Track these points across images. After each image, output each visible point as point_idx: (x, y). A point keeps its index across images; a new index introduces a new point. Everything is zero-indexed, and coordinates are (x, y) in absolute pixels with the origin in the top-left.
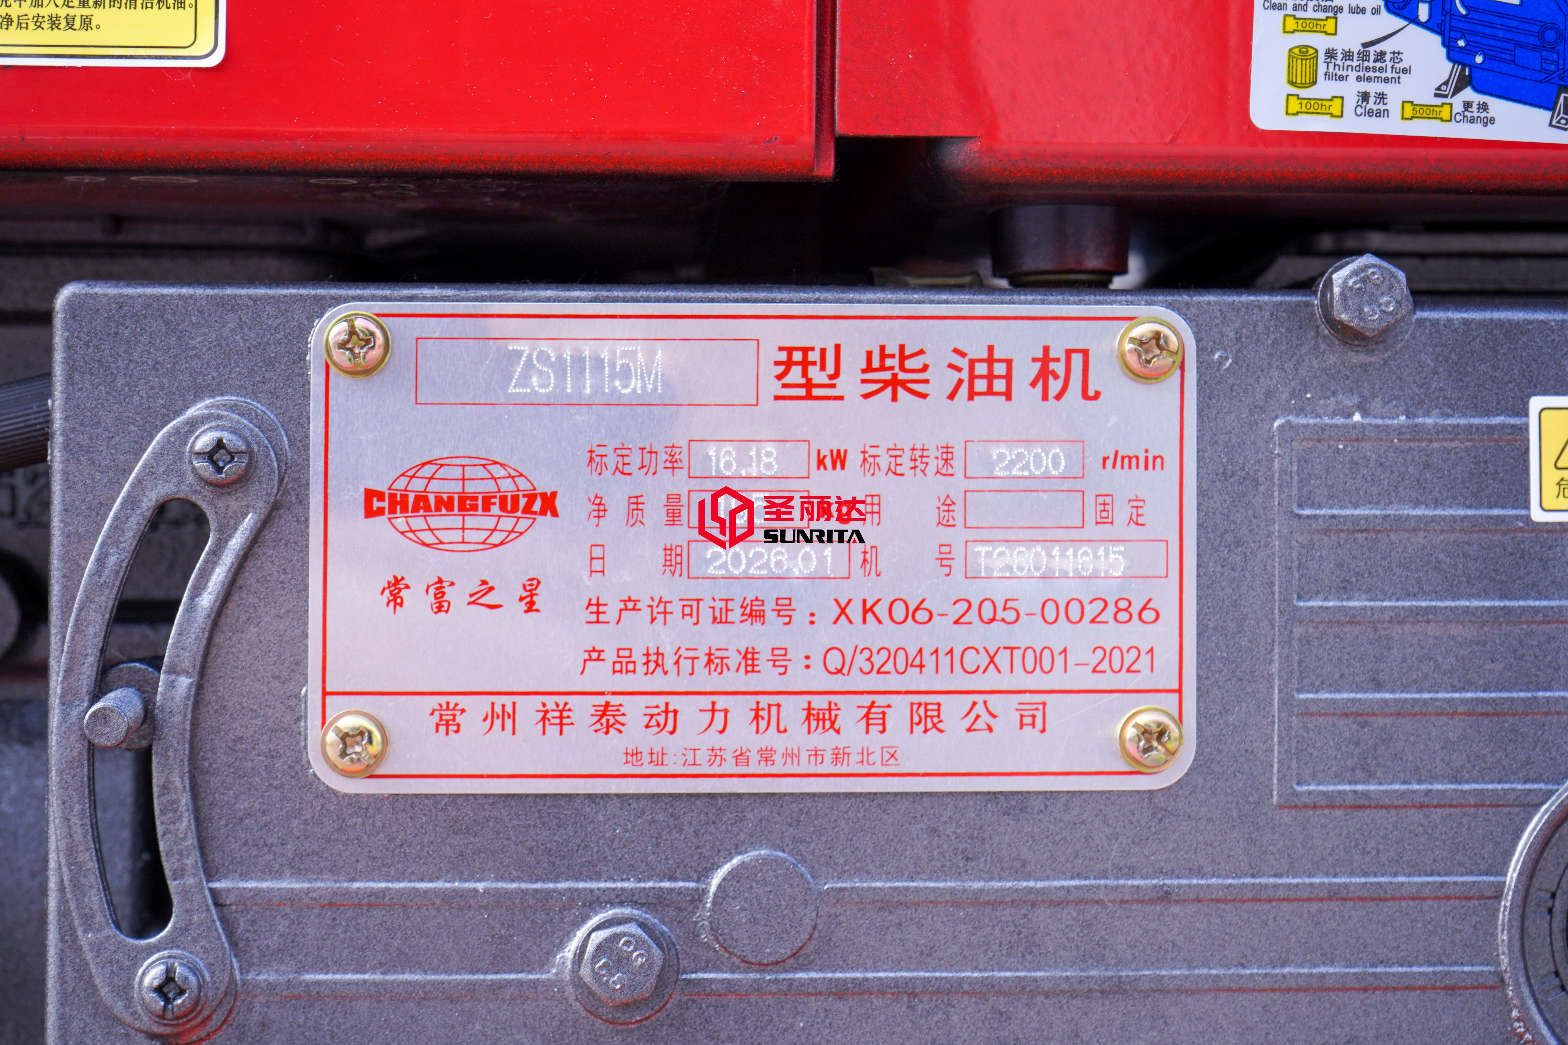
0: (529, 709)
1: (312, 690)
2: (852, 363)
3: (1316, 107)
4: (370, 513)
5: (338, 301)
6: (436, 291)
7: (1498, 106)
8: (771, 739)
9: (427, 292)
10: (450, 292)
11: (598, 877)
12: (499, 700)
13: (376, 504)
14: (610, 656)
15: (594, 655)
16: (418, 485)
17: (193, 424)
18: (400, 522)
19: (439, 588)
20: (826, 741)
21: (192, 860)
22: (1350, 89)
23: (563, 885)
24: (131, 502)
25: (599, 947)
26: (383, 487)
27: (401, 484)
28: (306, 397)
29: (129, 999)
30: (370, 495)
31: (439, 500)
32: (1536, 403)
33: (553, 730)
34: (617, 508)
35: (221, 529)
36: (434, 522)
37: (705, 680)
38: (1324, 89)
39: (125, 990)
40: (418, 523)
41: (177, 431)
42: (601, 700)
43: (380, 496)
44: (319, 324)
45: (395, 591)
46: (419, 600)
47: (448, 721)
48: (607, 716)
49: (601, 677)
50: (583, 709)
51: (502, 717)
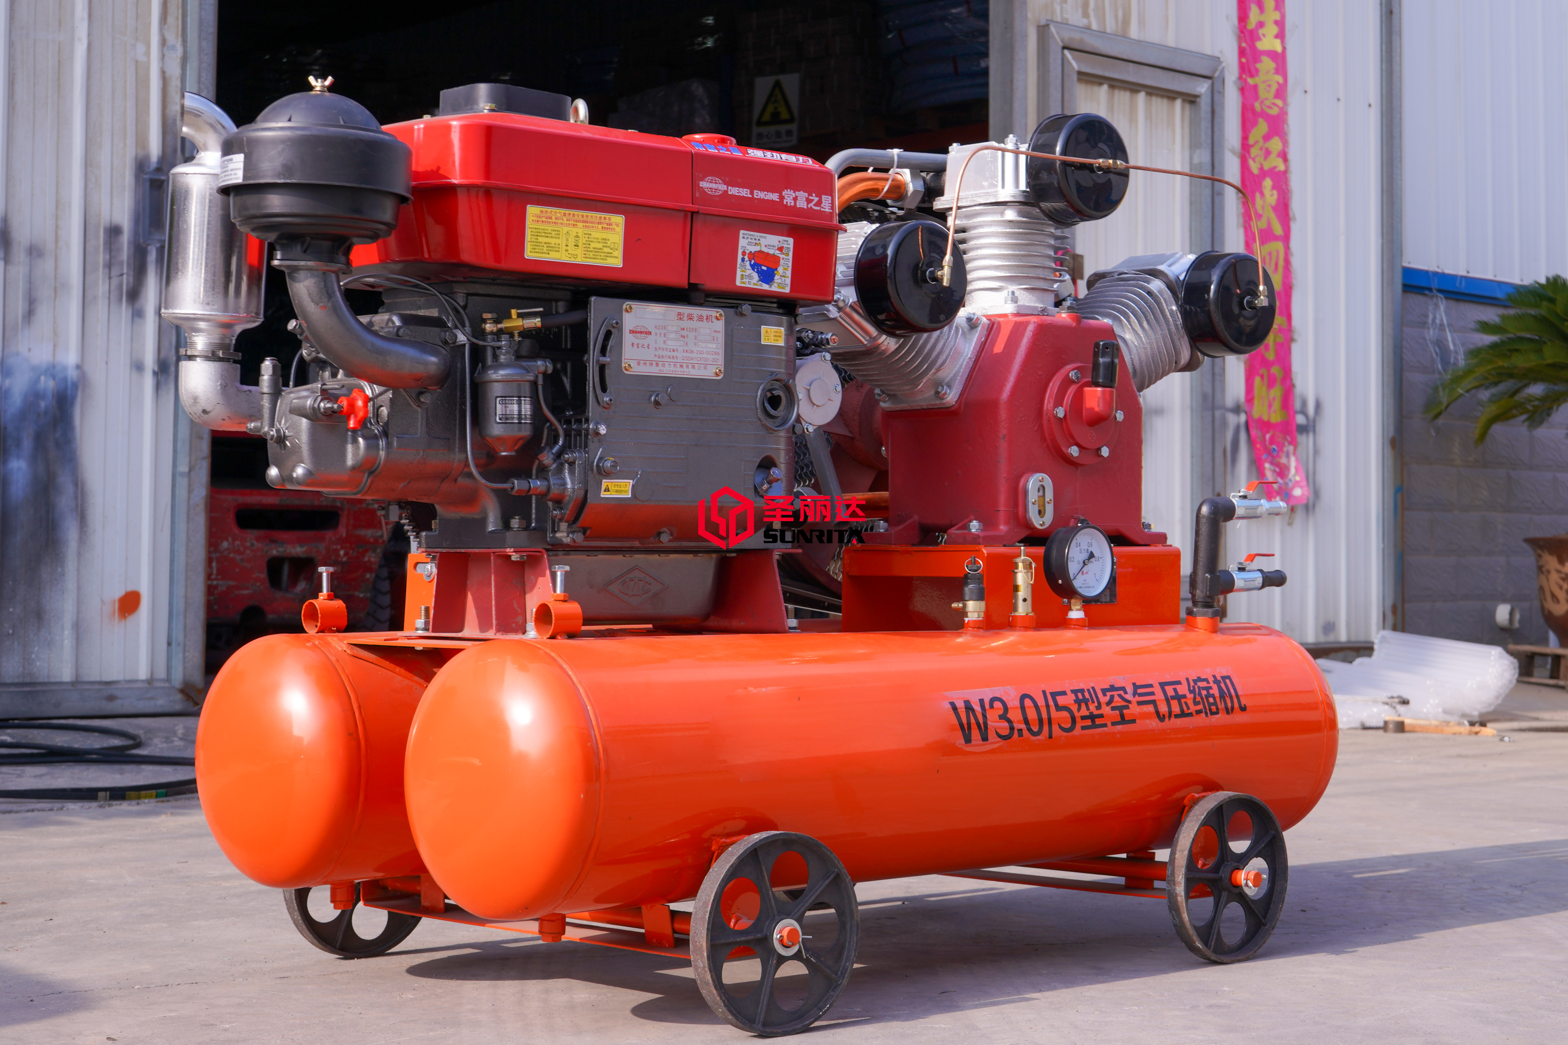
0: (648, 363)
1: (623, 359)
2: (686, 315)
3: (743, 283)
4: (630, 333)
5: (626, 302)
6: (637, 302)
7: (764, 284)
8: (676, 369)
12: (645, 361)
14: (657, 356)
15: (655, 356)
16: (635, 329)
17: (611, 319)
18: (633, 335)
19: (638, 344)
20: (682, 369)
21: (610, 382)
22: (747, 280)
24: (601, 332)
27: (633, 329)
28: (623, 316)
29: (603, 402)
30: (630, 330)
31: (638, 332)
32: (762, 327)
33: (651, 366)
34: (658, 334)
35: (613, 334)
36: (637, 335)
37: (669, 360)
38: (744, 280)
40: (635, 335)
42: (656, 362)
44: (624, 305)
45: (633, 344)
46: (635, 346)
47: (639, 364)
48: (657, 365)
49: (656, 359)
50: (654, 363)
51: (645, 364)
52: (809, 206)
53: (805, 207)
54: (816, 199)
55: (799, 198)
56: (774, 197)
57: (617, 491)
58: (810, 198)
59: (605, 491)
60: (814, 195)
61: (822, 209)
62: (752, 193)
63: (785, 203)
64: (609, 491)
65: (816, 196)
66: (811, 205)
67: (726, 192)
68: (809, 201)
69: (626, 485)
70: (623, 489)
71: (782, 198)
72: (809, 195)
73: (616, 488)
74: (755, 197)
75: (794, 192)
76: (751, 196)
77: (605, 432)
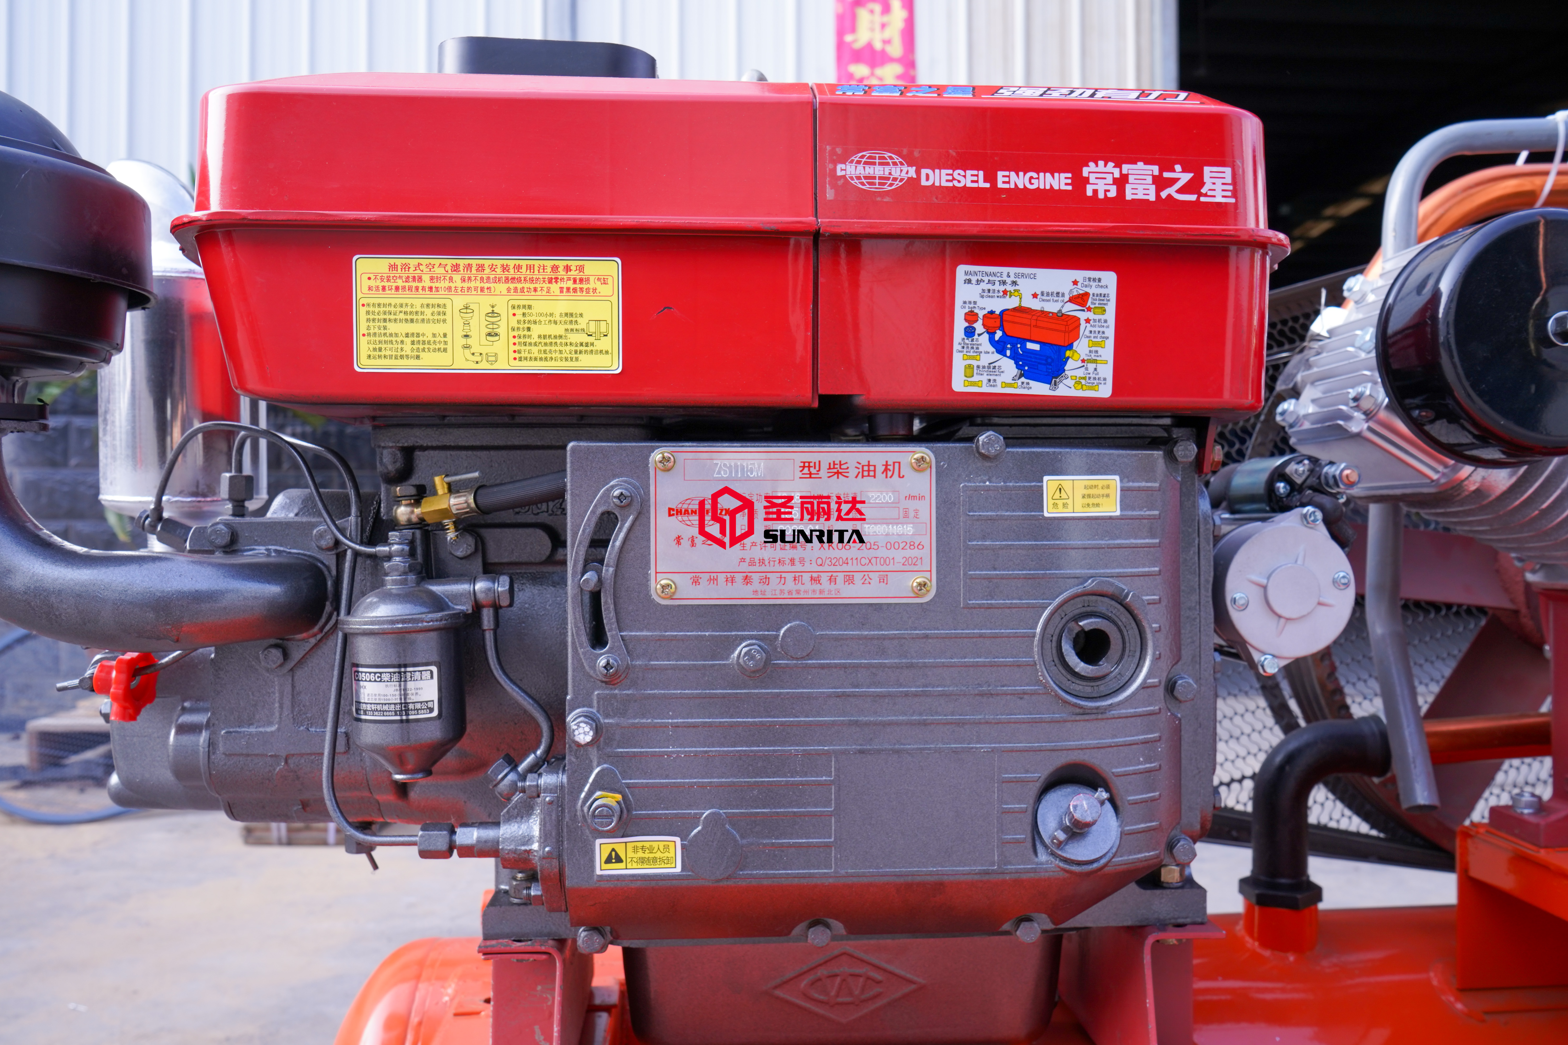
0: (722, 578)
1: (652, 572)
2: (824, 467)
3: (974, 384)
4: (670, 515)
5: (659, 447)
6: (690, 444)
7: (1033, 383)
8: (799, 586)
9: (687, 444)
10: (695, 444)
11: (744, 631)
12: (712, 575)
13: (672, 512)
14: (748, 560)
15: (743, 560)
16: (685, 506)
17: (613, 487)
18: (680, 518)
19: (693, 539)
20: (817, 587)
21: (615, 626)
22: (985, 378)
23: (733, 633)
24: (593, 512)
25: (745, 653)
26: (674, 507)
27: (680, 506)
28: (649, 478)
29: (595, 670)
30: (670, 509)
31: (692, 511)
32: (1046, 478)
33: (729, 584)
35: (622, 521)
36: (691, 518)
37: (778, 568)
38: (976, 378)
39: (594, 667)
40: (685, 518)
41: (607, 490)
42: (745, 574)
43: (673, 510)
44: (652, 455)
45: (678, 540)
46: (686, 543)
47: (696, 581)
48: (747, 580)
49: (744, 567)
50: (739, 578)
51: (713, 580)
52: (1164, 195)
53: (1152, 198)
54: (1186, 177)
55: (1131, 179)
56: (1060, 181)
57: (642, 860)
58: (1166, 175)
59: (609, 860)
60: (1178, 168)
61: (1202, 199)
62: (991, 177)
63: (1089, 193)
64: (619, 860)
65: (1184, 171)
66: (1171, 191)
67: (913, 183)
68: (1160, 183)
69: (666, 848)
70: (659, 855)
71: (1080, 182)
72: (1161, 171)
73: (640, 854)
74: (1000, 185)
75: (1118, 165)
76: (988, 185)
77: (588, 739)
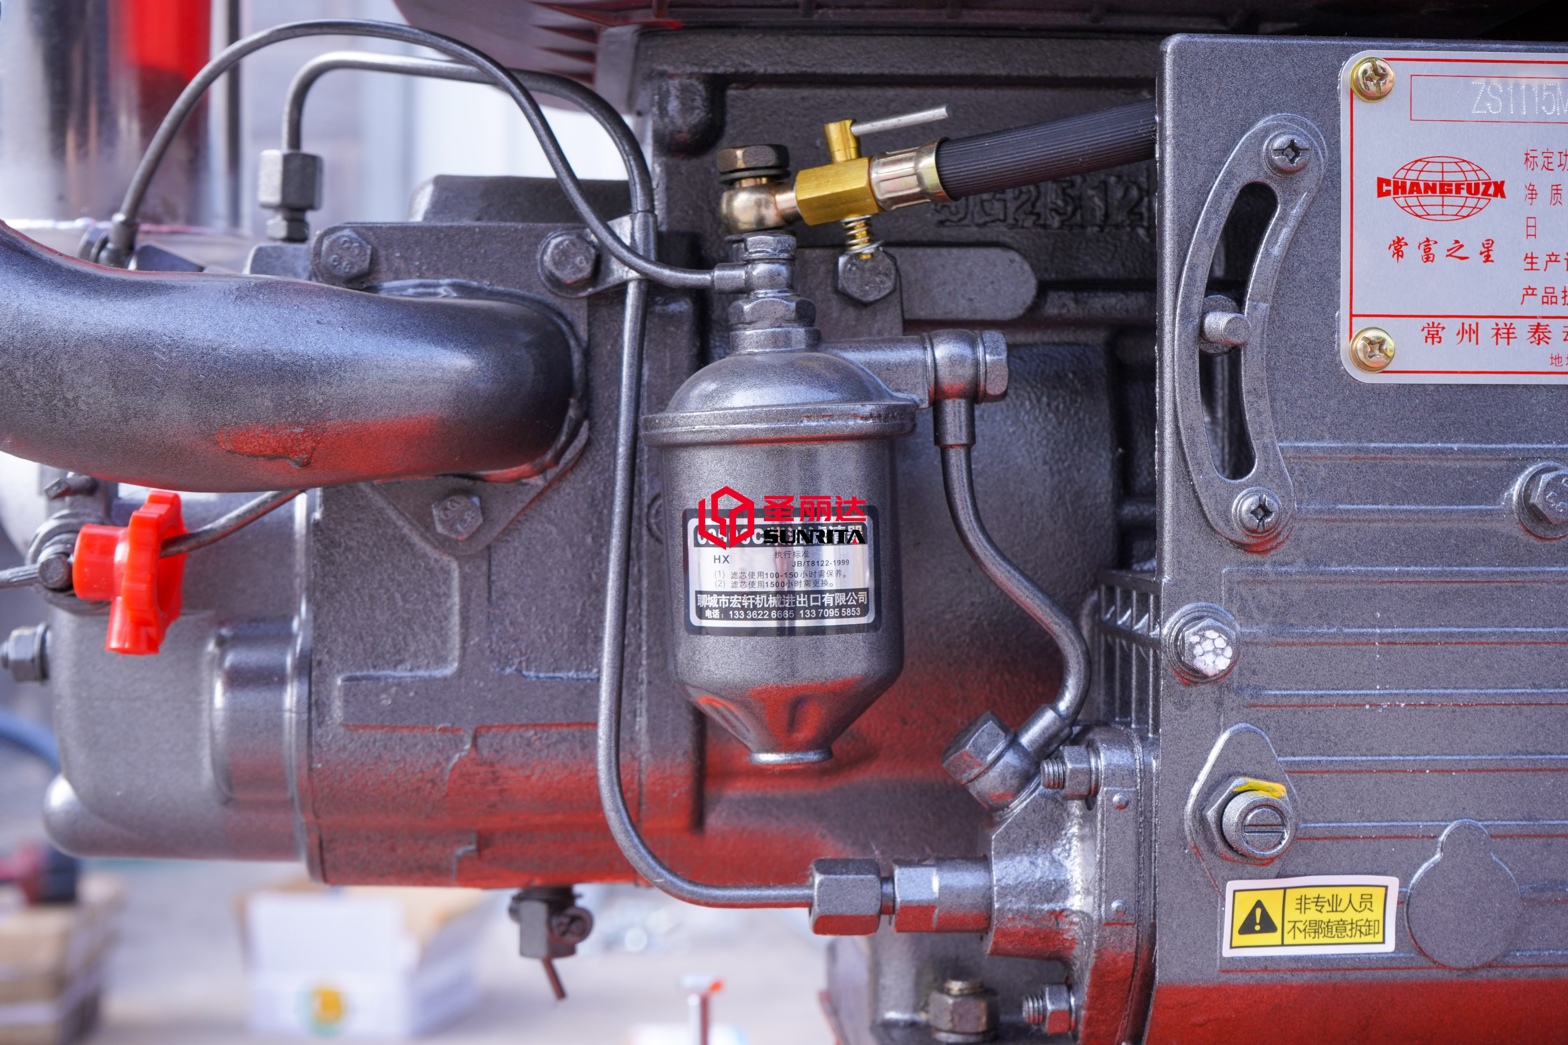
0: (1486, 328)
1: (1343, 314)
4: (1381, 194)
5: (1357, 49)
6: (1422, 43)
9: (1416, 44)
10: (1433, 45)
11: (1532, 441)
12: (1467, 321)
13: (1385, 188)
14: (1540, 292)
15: (1530, 291)
16: (1412, 175)
17: (1266, 131)
18: (1401, 200)
19: (1427, 246)
21: (1270, 425)
24: (1225, 184)
25: (1548, 484)
26: (1389, 177)
27: (1401, 175)
28: (1338, 114)
29: (1228, 521)
30: (1381, 181)
31: (1427, 186)
33: (1503, 342)
34: (1544, 192)
35: (1285, 203)
36: (1424, 200)
39: (1225, 514)
40: (1412, 201)
41: (1255, 135)
42: (1534, 322)
43: (1388, 182)
44: (1346, 65)
45: (1398, 247)
46: (1414, 253)
47: (1433, 335)
48: (1539, 334)
49: (1534, 306)
50: (1522, 328)
51: (1469, 333)
57: (1316, 928)
59: (1247, 928)
64: (1268, 926)
69: (1367, 900)
70: (1350, 915)
73: (1312, 914)
77: (1223, 663)
